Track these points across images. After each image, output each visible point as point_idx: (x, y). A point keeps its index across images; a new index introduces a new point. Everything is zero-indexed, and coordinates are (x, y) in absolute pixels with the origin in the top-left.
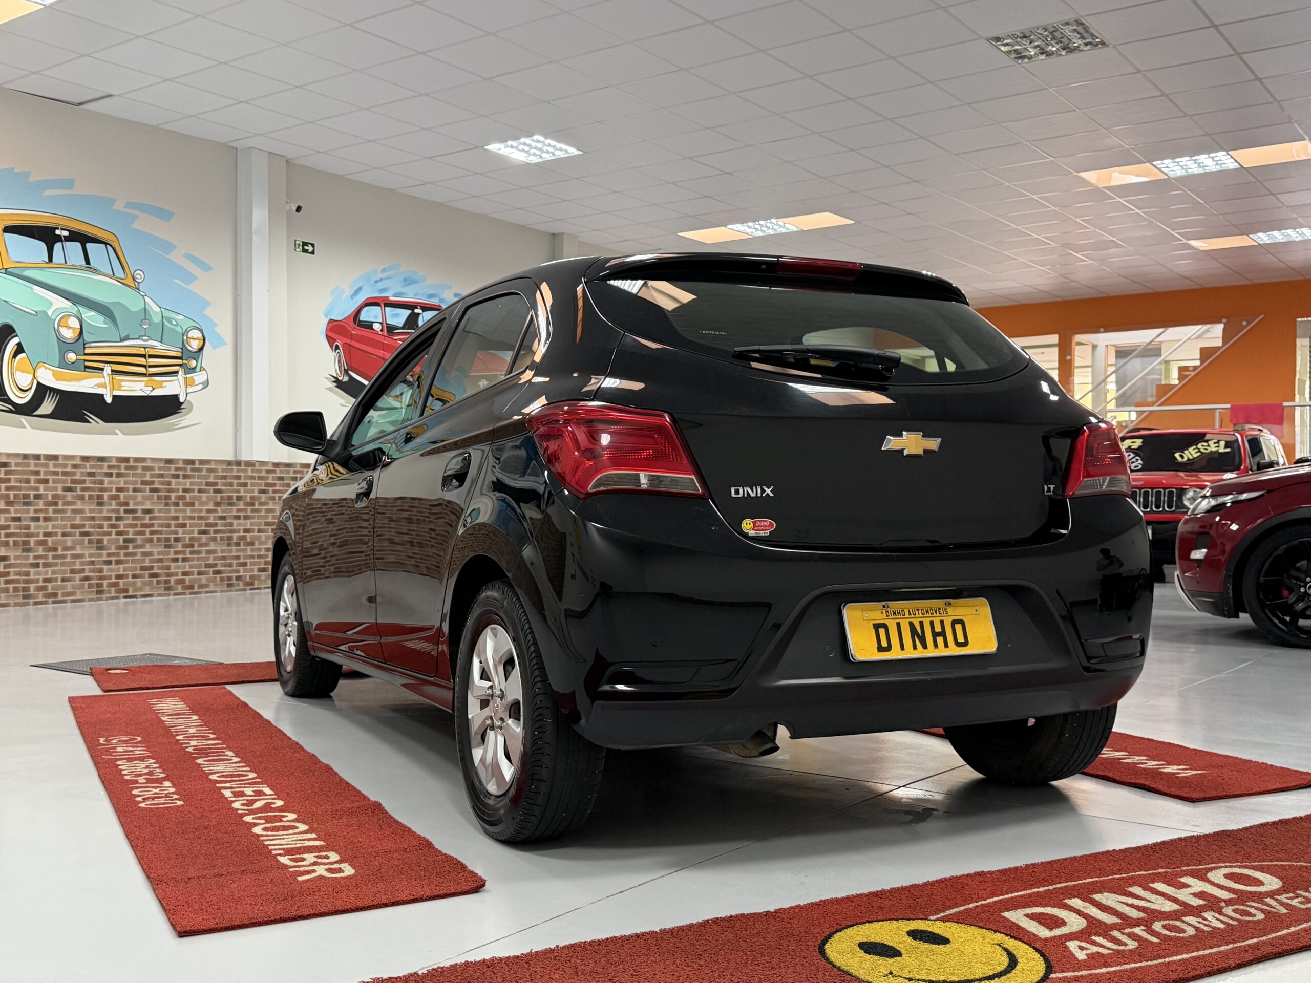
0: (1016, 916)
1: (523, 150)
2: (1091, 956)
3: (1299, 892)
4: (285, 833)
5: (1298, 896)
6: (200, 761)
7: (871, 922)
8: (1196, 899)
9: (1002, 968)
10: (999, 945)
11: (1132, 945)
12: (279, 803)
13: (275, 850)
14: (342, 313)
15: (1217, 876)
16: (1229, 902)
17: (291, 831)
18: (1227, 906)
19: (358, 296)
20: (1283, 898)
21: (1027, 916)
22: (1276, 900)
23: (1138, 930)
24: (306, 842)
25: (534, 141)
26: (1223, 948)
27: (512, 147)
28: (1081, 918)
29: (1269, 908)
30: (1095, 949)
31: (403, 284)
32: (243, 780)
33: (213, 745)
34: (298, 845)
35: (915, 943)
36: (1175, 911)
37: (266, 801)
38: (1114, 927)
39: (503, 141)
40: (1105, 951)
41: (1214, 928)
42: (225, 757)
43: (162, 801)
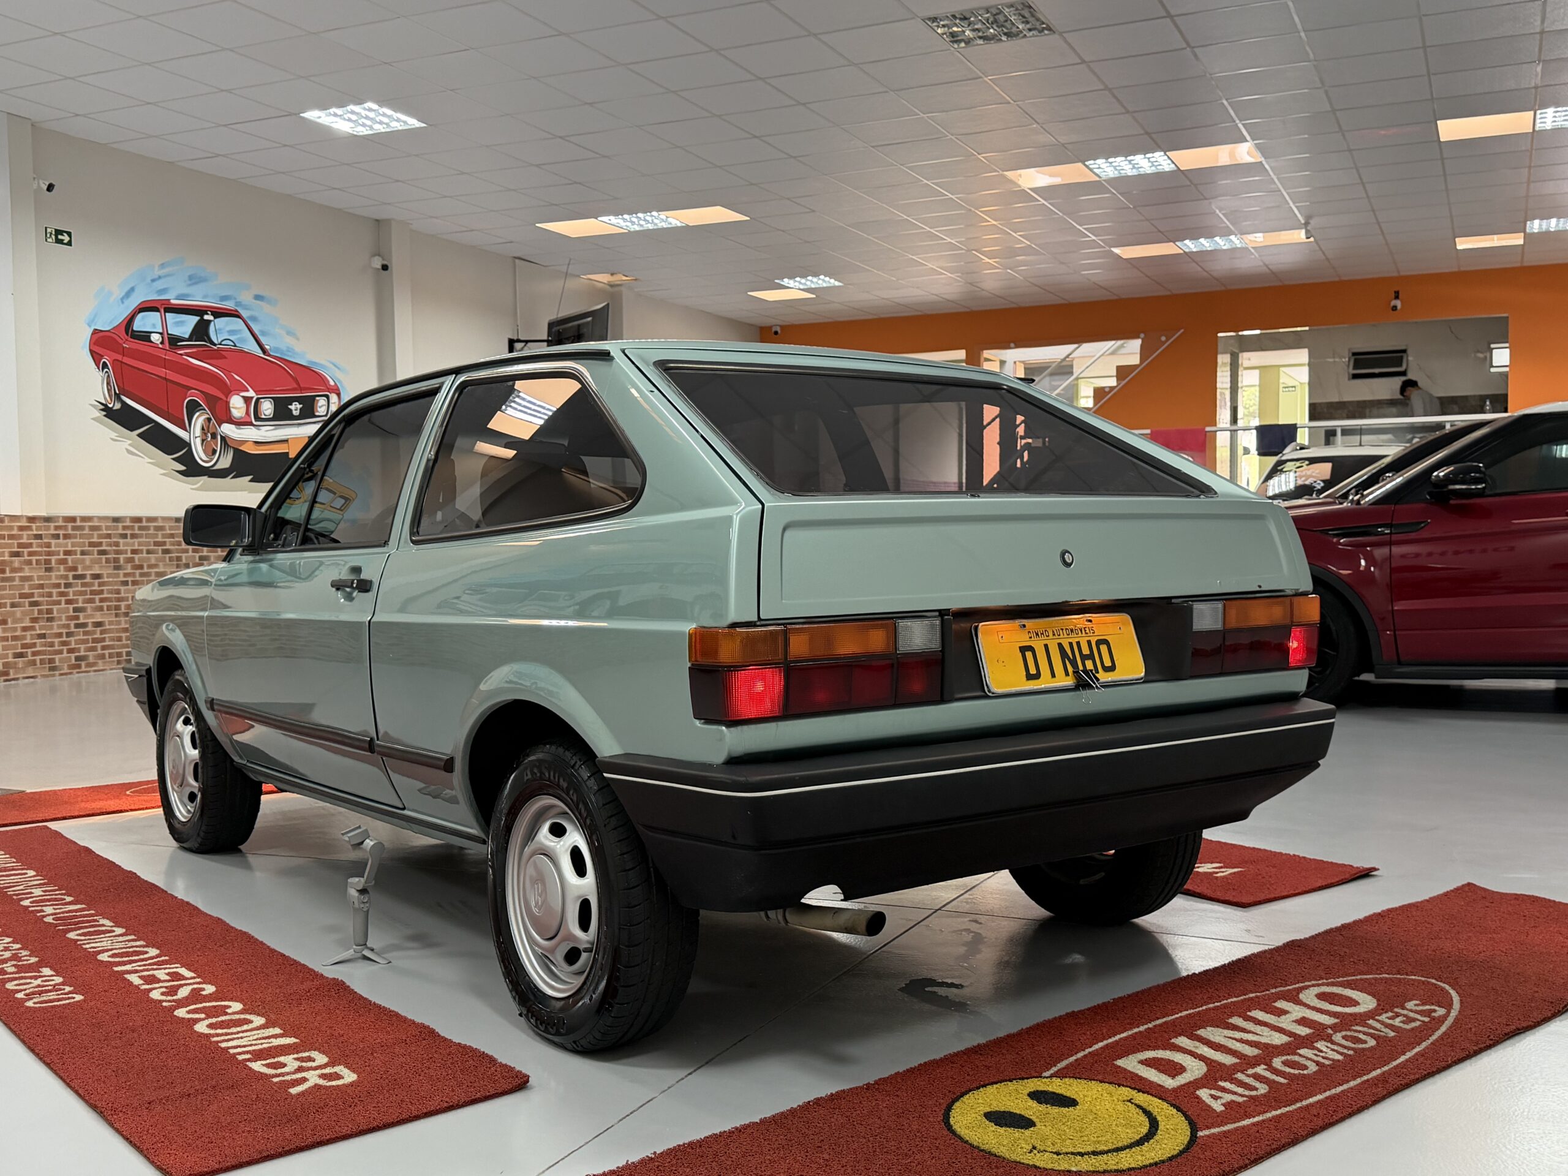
0: (1130, 1063)
1: (350, 120)
2: (1228, 1105)
3: (1396, 1010)
4: (239, 1029)
5: (1397, 1015)
6: (72, 935)
7: (984, 1086)
8: (1301, 1028)
9: (1144, 1130)
10: (1130, 1101)
11: (1263, 1089)
12: (209, 989)
13: (240, 1054)
14: (110, 319)
15: (1309, 996)
16: (1335, 1028)
17: (245, 1027)
18: (1335, 1032)
19: (130, 299)
20: (1383, 1017)
21: (1141, 1062)
22: (1378, 1021)
23: (1260, 1070)
24: (272, 1040)
25: (365, 109)
26: (1352, 1084)
27: (335, 115)
28: (1197, 1060)
29: (1376, 1032)
30: (1228, 1097)
31: (189, 282)
32: (142, 960)
33: (76, 911)
34: (265, 1046)
35: (1042, 1108)
36: (1286, 1044)
37: (191, 987)
38: (1235, 1068)
39: (323, 107)
40: (1240, 1099)
41: (1333, 1060)
42: (104, 928)
43: (52, 996)
